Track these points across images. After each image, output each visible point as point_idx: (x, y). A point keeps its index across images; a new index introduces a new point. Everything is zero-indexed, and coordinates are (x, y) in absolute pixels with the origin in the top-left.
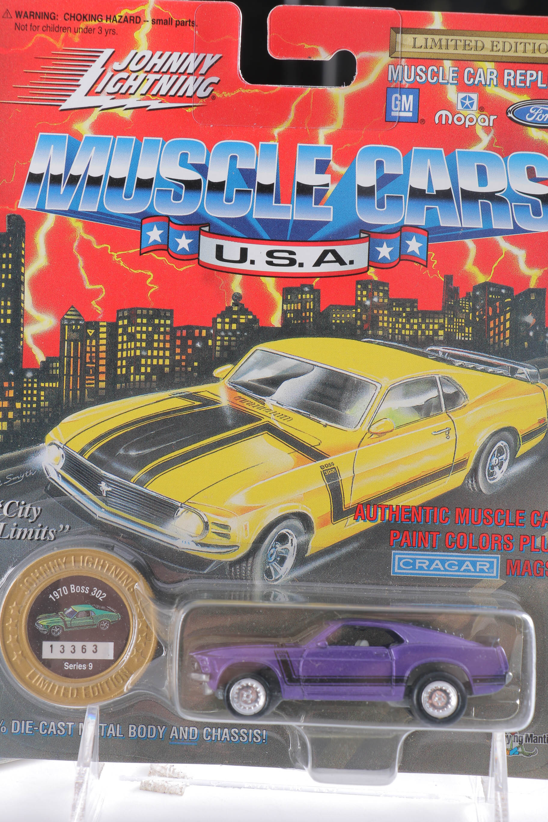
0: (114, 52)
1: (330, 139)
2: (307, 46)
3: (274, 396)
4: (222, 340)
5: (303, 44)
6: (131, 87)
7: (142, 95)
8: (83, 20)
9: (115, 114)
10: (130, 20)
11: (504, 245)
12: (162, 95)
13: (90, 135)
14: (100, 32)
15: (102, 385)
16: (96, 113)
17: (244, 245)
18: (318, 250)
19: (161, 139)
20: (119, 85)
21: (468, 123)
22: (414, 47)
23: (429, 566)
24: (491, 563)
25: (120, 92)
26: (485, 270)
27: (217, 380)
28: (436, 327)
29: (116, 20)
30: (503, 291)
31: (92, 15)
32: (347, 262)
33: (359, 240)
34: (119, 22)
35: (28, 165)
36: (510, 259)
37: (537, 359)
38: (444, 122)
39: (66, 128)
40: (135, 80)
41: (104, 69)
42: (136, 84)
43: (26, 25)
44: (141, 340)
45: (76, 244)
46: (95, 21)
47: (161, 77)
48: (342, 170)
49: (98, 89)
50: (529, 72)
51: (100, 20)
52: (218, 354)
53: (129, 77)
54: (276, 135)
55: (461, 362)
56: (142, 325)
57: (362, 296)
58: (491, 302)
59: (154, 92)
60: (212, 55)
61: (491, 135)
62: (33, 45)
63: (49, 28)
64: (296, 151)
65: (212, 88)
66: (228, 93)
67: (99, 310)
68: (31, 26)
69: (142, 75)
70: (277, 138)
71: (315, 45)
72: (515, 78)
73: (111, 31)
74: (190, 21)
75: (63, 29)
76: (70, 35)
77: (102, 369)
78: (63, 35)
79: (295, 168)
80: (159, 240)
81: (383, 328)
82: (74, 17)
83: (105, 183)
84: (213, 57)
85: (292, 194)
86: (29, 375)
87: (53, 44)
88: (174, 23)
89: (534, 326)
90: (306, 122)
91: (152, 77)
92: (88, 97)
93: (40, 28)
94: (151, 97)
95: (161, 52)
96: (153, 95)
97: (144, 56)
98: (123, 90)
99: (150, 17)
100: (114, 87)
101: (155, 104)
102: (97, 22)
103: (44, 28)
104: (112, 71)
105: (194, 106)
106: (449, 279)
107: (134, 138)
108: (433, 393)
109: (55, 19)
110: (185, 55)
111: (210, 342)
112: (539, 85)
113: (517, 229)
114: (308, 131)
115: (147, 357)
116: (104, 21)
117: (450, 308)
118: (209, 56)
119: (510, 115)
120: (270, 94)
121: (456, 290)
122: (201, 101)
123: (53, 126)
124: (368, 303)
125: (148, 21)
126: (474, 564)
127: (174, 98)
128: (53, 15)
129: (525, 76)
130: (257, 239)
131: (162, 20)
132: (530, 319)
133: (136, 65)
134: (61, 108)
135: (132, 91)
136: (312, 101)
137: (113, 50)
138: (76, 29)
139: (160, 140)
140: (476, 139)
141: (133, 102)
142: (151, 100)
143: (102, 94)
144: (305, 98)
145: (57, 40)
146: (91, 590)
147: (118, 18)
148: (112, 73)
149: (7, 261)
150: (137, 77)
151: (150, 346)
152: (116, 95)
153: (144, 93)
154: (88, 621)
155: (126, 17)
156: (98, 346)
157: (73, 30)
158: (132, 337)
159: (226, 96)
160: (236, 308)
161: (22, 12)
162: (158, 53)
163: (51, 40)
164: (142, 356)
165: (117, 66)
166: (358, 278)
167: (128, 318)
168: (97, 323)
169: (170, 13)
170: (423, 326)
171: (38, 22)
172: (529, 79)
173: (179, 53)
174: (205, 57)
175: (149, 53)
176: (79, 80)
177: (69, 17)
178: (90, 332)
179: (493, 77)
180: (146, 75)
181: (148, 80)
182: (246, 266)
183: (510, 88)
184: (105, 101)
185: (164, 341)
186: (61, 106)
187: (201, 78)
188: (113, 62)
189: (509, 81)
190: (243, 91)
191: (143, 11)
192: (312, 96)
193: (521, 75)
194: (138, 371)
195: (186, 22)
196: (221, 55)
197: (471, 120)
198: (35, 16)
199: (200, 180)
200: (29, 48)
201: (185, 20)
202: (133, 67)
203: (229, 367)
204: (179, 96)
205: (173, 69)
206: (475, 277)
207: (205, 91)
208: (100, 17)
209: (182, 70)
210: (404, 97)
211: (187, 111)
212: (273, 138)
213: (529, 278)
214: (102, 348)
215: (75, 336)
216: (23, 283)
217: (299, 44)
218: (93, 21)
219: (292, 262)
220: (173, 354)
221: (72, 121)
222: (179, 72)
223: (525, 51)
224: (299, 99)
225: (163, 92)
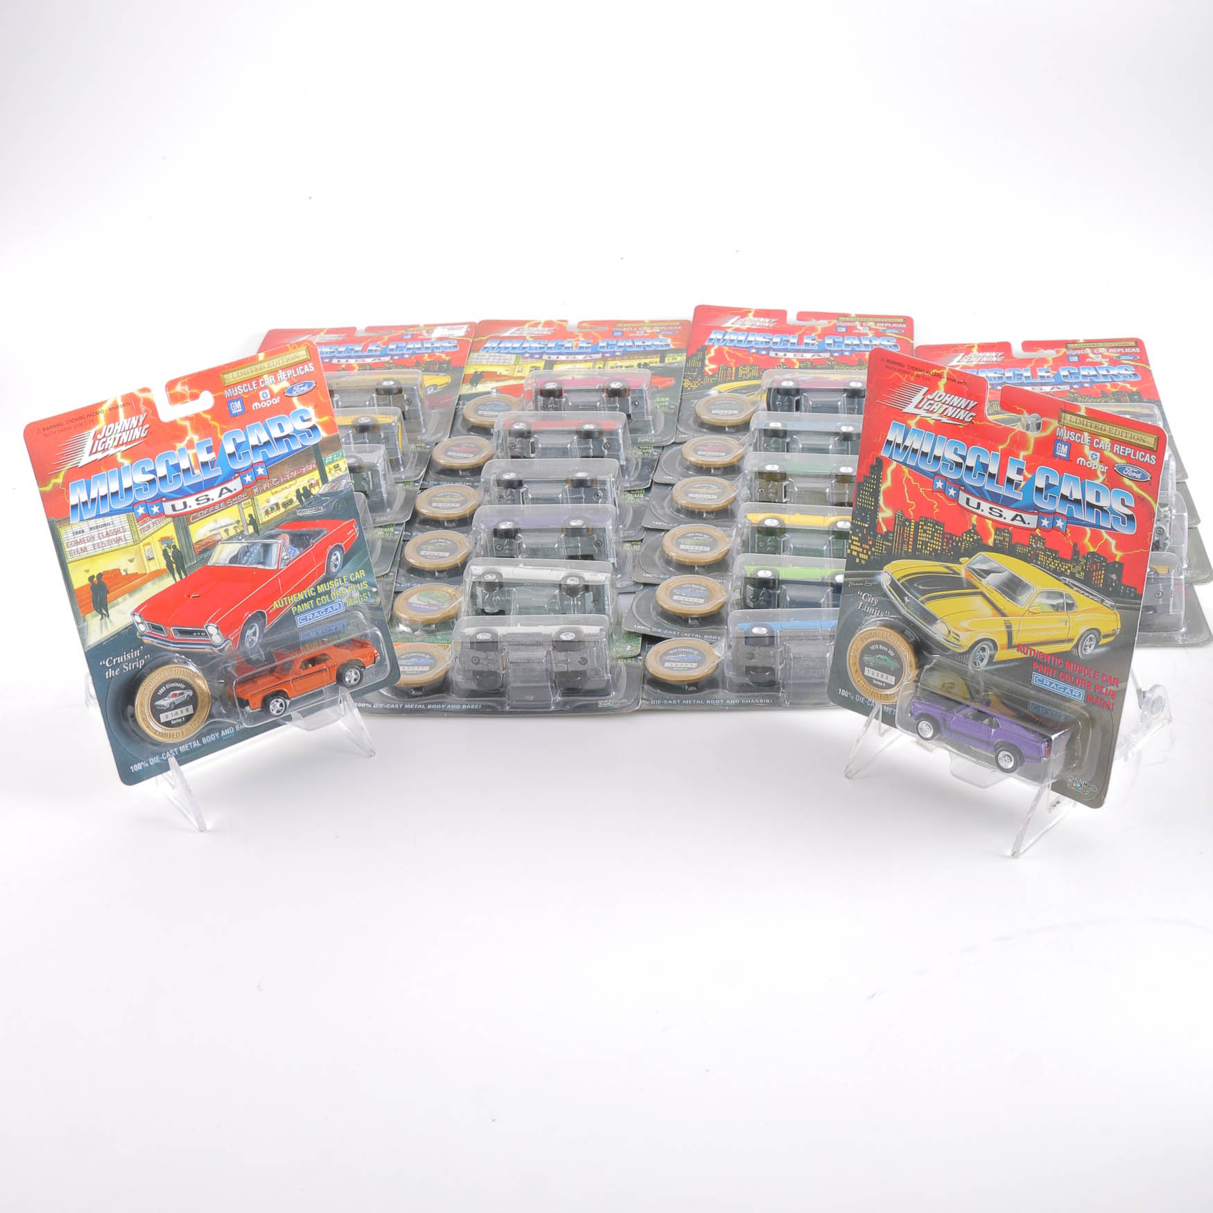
1: (1025, 458)
3: (986, 579)
4: (965, 545)
6: (935, 409)
7: (939, 414)
8: (916, 371)
9: (926, 420)
10: (937, 375)
11: (1105, 536)
13: (915, 428)
14: (923, 378)
15: (910, 550)
16: (918, 417)
17: (979, 501)
18: (1015, 513)
19: (946, 438)
21: (1093, 468)
22: (1070, 421)
23: (1050, 685)
24: (1080, 693)
26: (1094, 545)
27: (961, 564)
28: (1067, 567)
30: (1102, 559)
32: (1027, 522)
33: (1033, 513)
34: (932, 375)
35: (886, 436)
36: (1107, 543)
37: (1115, 598)
38: (1081, 464)
39: (904, 422)
40: (937, 406)
41: (923, 397)
42: (937, 408)
43: (891, 367)
44: (929, 534)
45: (904, 479)
47: (949, 407)
48: (1029, 476)
49: (920, 406)
50: (1127, 449)
52: (962, 551)
53: (934, 403)
55: (1076, 589)
56: (930, 527)
57: (1032, 542)
58: (1095, 563)
61: (1105, 476)
62: (893, 377)
63: (900, 371)
64: (1008, 460)
67: (912, 514)
68: (893, 367)
69: (940, 404)
70: (1000, 451)
72: (1120, 450)
73: (928, 379)
74: (964, 382)
75: (907, 373)
76: (910, 376)
77: (911, 543)
78: (906, 376)
79: (1007, 469)
80: (941, 487)
81: (1040, 560)
83: (919, 453)
85: (1004, 481)
86: (879, 536)
87: (902, 379)
88: (957, 382)
89: (1116, 581)
91: (945, 406)
92: (915, 409)
93: (897, 370)
96: (944, 415)
97: (941, 395)
98: (931, 410)
99: (946, 376)
100: (927, 407)
101: (945, 420)
105: (963, 425)
106: (1075, 545)
107: (934, 435)
108: (1061, 601)
110: (961, 399)
111: (960, 544)
112: (1132, 457)
113: (1112, 528)
115: (931, 543)
116: (925, 374)
117: (1075, 560)
119: (1115, 468)
121: (1078, 552)
123: (899, 419)
124: (1035, 546)
125: (945, 378)
126: (1071, 691)
127: (954, 419)
129: (1125, 449)
130: (986, 500)
131: (951, 379)
132: (1114, 577)
133: (938, 398)
135: (935, 411)
137: (928, 388)
138: (913, 374)
140: (1097, 477)
141: (935, 416)
142: (943, 417)
143: (921, 409)
145: (904, 377)
146: (888, 650)
147: (931, 373)
148: (927, 400)
149: (874, 479)
151: (932, 538)
152: (928, 411)
154: (885, 663)
155: (935, 373)
156: (910, 531)
157: (911, 374)
158: (925, 531)
160: (973, 531)
162: (949, 395)
163: (901, 377)
164: (928, 542)
165: (929, 397)
166: (1030, 532)
167: (924, 521)
168: (911, 520)
169: (955, 377)
170: (1060, 566)
171: (897, 367)
172: (1127, 452)
173: (958, 397)
175: (945, 394)
176: (912, 399)
178: (907, 524)
179: (1109, 446)
180: (942, 404)
181: (943, 407)
182: (979, 511)
183: (1116, 454)
184: (922, 413)
185: (939, 538)
186: (903, 410)
187: (967, 412)
188: (928, 394)
189: (1116, 451)
190: (987, 423)
193: (1123, 449)
194: (926, 549)
196: (977, 403)
197: (1095, 466)
199: (962, 463)
200: (891, 378)
202: (936, 399)
203: (967, 559)
204: (956, 419)
205: (955, 405)
206: (1088, 549)
209: (959, 406)
210: (1063, 446)
211: (959, 427)
212: (998, 451)
213: (1116, 556)
214: (912, 533)
215: (900, 523)
216: (880, 491)
218: (920, 372)
219: (1001, 516)
220: (942, 545)
221: (907, 418)
222: (957, 406)
223: (1126, 437)
224: (1013, 434)
225: (949, 415)
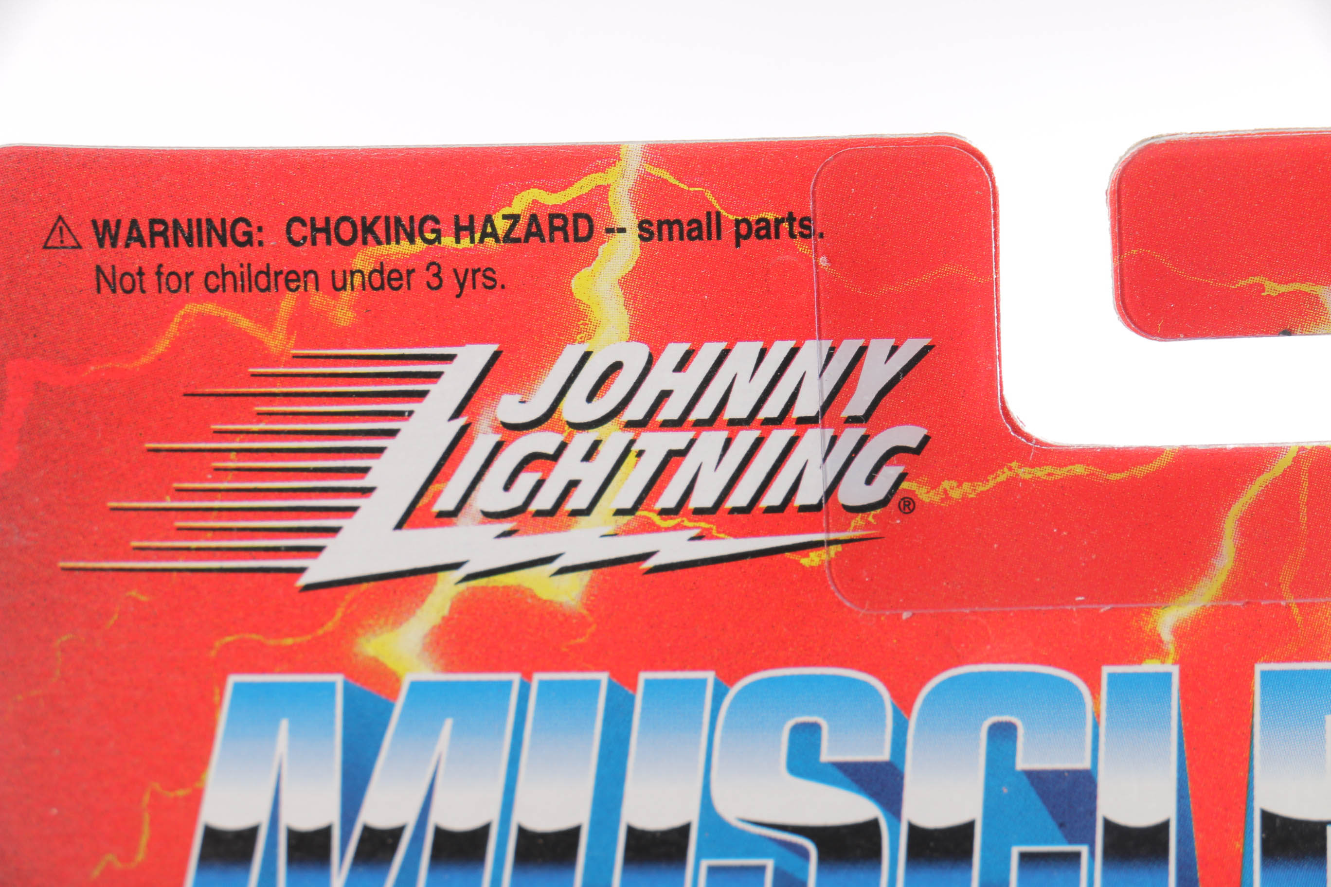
0: (496, 356)
2: (1272, 288)
5: (1257, 279)
6: (573, 484)
7: (620, 512)
8: (365, 242)
9: (518, 590)
10: (553, 229)
12: (699, 512)
13: (428, 673)
14: (435, 283)
16: (446, 590)
19: (710, 676)
20: (527, 480)
25: (534, 507)
29: (494, 234)
31: (398, 221)
34: (508, 237)
35: (195, 799)
39: (330, 655)
40: (588, 457)
41: (461, 421)
42: (592, 475)
43: (141, 273)
46: (412, 241)
47: (692, 443)
49: (447, 501)
51: (431, 236)
53: (563, 447)
54: (1167, 636)
59: (669, 498)
60: (891, 342)
62: (175, 348)
63: (229, 278)
64: (1250, 693)
65: (900, 469)
66: (966, 486)
68: (159, 274)
69: (613, 438)
70: (1171, 648)
71: (1304, 280)
73: (479, 276)
74: (791, 219)
75: (287, 281)
76: (318, 299)
78: (288, 302)
79: (1250, 759)
82: (326, 230)
83: (500, 852)
84: (894, 349)
85: (1245, 857)
87: (252, 339)
88: (728, 232)
90: (1286, 576)
91: (656, 444)
92: (407, 534)
93: (197, 281)
94: (657, 519)
95: (685, 347)
96: (665, 513)
97: (617, 366)
98: (545, 500)
99: (632, 216)
100: (507, 487)
101: (674, 546)
102: (420, 245)
103: (213, 281)
104: (496, 430)
105: (831, 543)
107: (603, 677)
109: (249, 242)
110: (780, 350)
114: (1296, 610)
116: (448, 241)
118: (879, 347)
120: (1134, 478)
122: (858, 520)
123: (278, 648)
125: (622, 230)
127: (747, 517)
128: (241, 227)
131: (678, 222)
133: (590, 399)
134: (304, 580)
135: (579, 500)
136: (1304, 497)
137: (494, 347)
138: (339, 276)
139: (704, 682)
141: (589, 541)
142: (658, 529)
143: (462, 518)
144: (1275, 486)
145: (267, 321)
147: (501, 225)
148: (497, 438)
150: (596, 445)
152: (517, 518)
153: (629, 505)
155: (534, 218)
157: (325, 279)
159: (956, 494)
161: (118, 223)
162: (675, 351)
163: (245, 323)
165: (511, 408)
169: (709, 196)
171: (184, 258)
173: (759, 345)
174: (862, 351)
175: (642, 351)
176: (365, 470)
177: (306, 231)
180: (629, 435)
181: (640, 454)
184: (473, 545)
186: (301, 570)
187: (851, 436)
188: (495, 396)
190: (1025, 473)
191: (602, 191)
192: (1305, 478)
195: (778, 222)
196: (926, 342)
198: (170, 233)
199: (872, 826)
200: (160, 358)
201: (770, 216)
202: (575, 408)
204: (770, 510)
205: (737, 409)
207: (869, 480)
208: (430, 224)
209: (771, 409)
211: (805, 561)
212: (1156, 649)
217: (1242, 283)
218: (405, 243)
221: (353, 625)
222: (762, 415)
224: (1252, 492)
225: (703, 498)
